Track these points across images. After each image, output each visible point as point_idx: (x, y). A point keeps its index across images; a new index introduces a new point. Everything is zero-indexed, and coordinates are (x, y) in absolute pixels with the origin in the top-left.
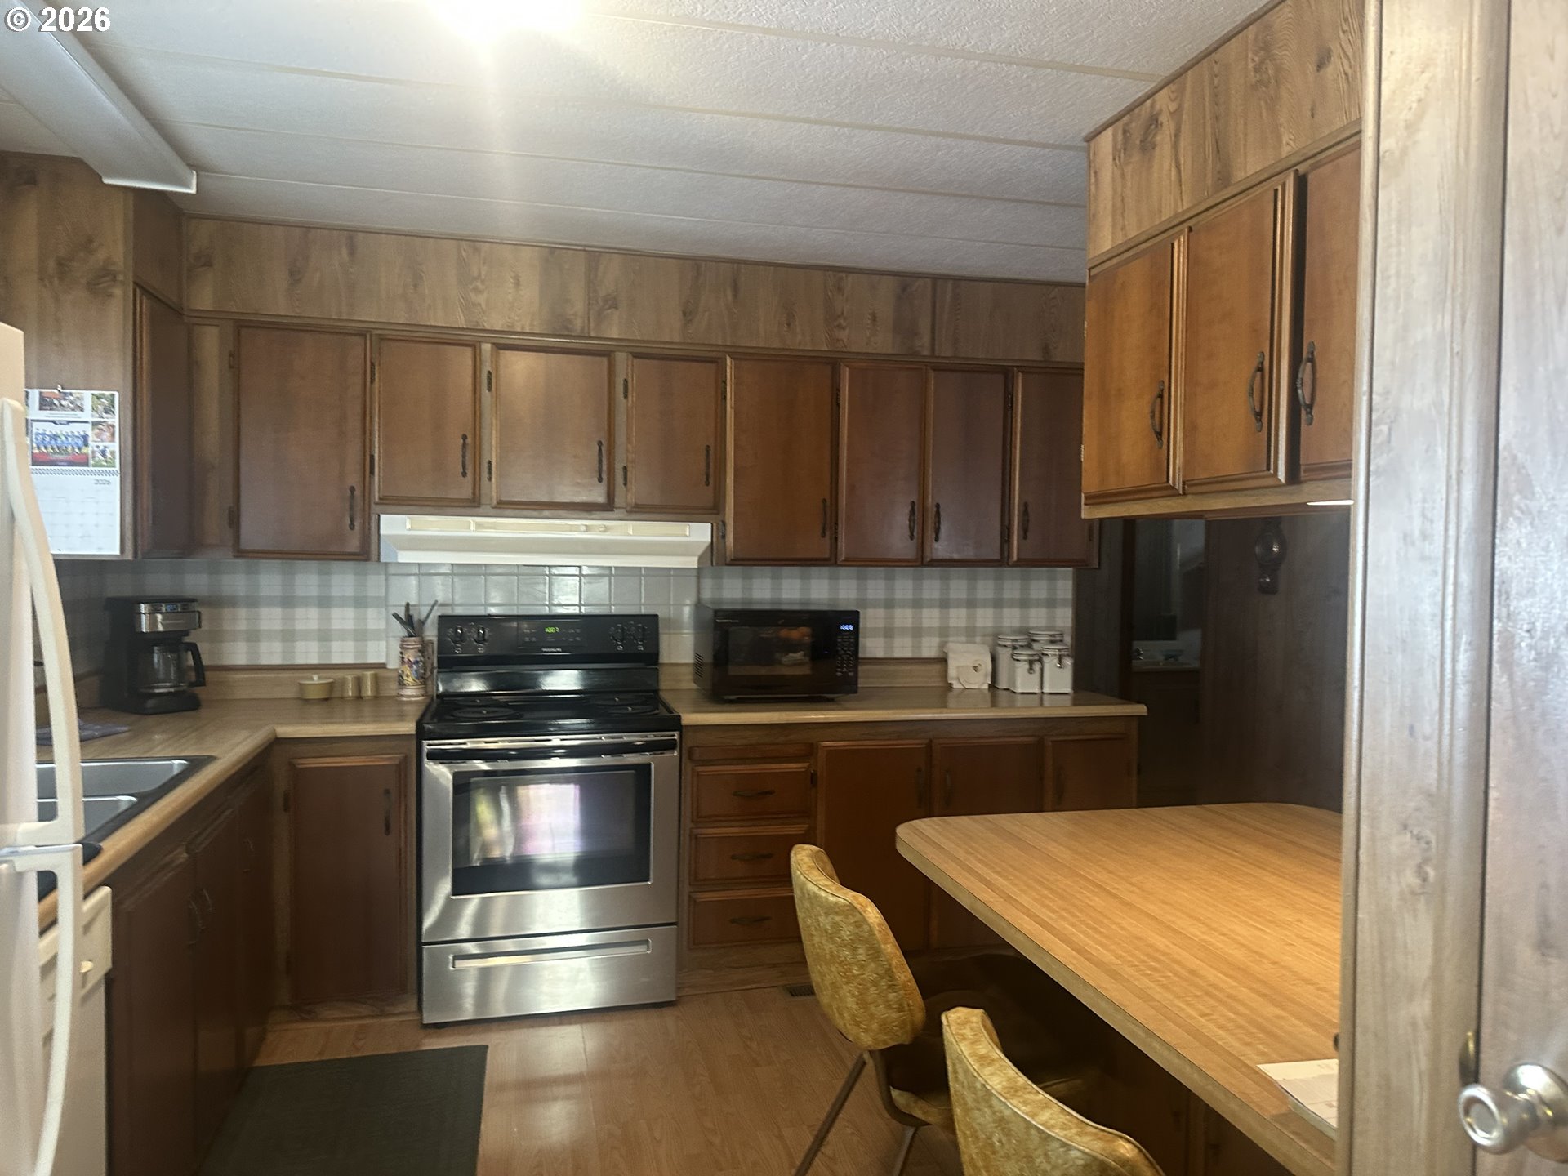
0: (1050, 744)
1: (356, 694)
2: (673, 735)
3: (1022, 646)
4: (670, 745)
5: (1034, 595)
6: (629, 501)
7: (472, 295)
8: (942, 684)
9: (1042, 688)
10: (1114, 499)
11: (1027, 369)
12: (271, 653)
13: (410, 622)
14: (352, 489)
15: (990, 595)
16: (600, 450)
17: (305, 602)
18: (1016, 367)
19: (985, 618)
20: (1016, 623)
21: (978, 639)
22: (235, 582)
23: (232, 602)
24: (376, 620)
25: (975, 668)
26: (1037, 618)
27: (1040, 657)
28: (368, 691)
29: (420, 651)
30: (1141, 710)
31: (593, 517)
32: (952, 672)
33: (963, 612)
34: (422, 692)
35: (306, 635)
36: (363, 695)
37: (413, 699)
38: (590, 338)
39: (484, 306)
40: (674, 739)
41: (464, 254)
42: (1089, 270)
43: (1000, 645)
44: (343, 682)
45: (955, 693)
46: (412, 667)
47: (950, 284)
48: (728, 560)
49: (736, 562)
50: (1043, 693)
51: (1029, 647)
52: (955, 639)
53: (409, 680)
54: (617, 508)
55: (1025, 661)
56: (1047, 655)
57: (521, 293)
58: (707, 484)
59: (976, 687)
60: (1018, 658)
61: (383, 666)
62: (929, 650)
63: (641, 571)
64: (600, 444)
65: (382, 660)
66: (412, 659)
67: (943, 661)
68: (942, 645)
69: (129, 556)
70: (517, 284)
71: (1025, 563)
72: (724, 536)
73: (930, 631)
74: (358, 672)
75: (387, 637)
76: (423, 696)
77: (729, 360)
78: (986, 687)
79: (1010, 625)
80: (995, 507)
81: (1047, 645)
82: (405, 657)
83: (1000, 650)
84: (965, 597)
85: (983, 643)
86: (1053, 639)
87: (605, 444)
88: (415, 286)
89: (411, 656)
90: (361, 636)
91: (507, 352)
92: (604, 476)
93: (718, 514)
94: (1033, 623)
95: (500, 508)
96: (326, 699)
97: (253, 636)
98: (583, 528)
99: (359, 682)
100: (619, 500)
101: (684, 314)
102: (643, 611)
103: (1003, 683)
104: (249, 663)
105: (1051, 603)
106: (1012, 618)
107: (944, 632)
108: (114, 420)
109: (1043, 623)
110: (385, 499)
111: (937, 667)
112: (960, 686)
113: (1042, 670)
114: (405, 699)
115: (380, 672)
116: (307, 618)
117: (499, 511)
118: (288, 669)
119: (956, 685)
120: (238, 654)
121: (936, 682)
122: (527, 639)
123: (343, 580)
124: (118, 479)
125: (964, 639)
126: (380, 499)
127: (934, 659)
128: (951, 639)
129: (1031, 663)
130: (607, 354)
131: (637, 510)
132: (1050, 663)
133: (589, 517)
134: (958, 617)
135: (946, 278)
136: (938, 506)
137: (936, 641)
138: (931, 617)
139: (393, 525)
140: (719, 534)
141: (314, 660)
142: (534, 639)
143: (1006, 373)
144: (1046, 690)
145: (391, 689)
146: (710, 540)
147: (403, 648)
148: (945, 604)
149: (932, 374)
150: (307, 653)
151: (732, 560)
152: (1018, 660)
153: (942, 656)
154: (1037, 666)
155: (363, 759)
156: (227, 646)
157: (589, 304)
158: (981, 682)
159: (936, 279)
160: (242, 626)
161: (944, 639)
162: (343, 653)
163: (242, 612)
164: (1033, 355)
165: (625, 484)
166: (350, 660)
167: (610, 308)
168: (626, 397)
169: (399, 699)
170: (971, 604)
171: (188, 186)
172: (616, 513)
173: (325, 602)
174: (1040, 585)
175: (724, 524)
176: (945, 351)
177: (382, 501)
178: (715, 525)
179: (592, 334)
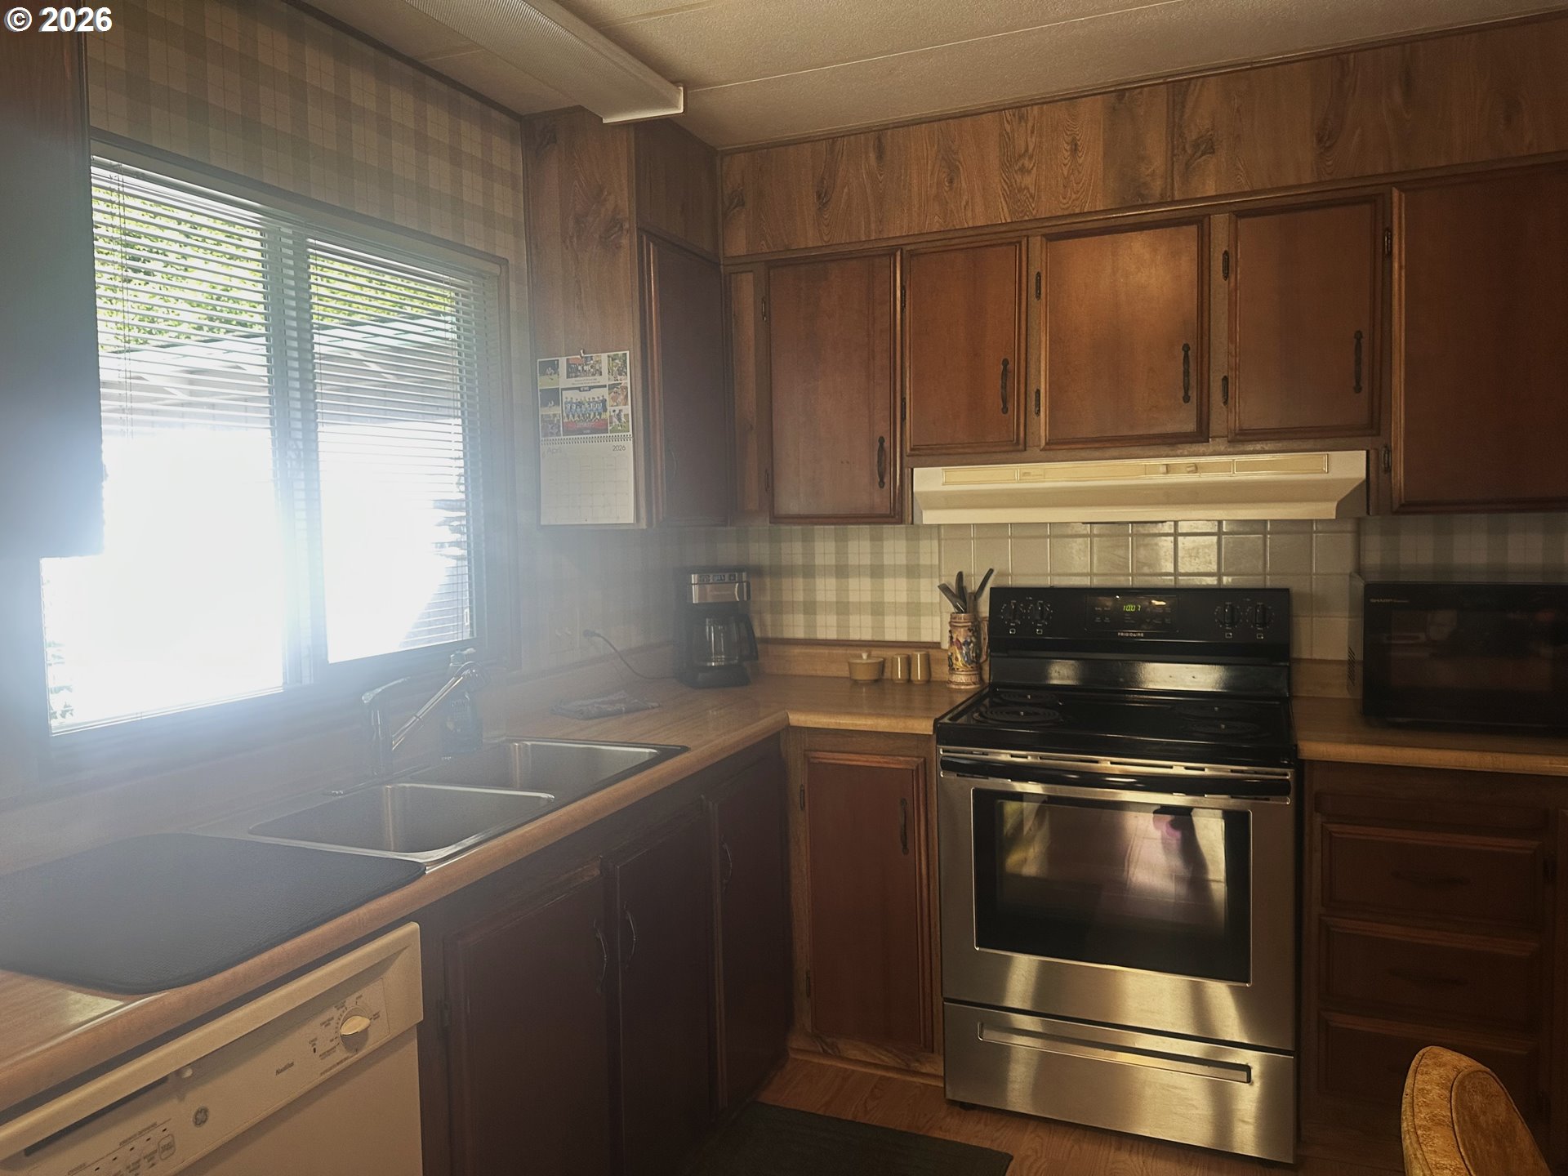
1: (906, 677)
2: (1286, 775)
4: (1280, 788)
6: (1232, 426)
7: (1018, 178)
12: (827, 628)
13: (960, 595)
14: (882, 440)
16: (1186, 357)
17: (859, 571)
22: (793, 551)
23: (791, 571)
24: (930, 593)
28: (918, 674)
29: (970, 630)
31: (1179, 452)
34: (974, 678)
35: (860, 608)
36: (913, 678)
37: (963, 687)
38: (1173, 202)
39: (1032, 190)
40: (1287, 780)
41: (1008, 127)
44: (894, 662)
46: (962, 649)
48: (1396, 506)
49: (1409, 507)
53: (960, 663)
54: (1214, 437)
57: (1080, 161)
58: (1358, 389)
61: (936, 645)
63: (1266, 527)
64: (1186, 348)
65: (937, 639)
66: (962, 640)
69: (643, 525)
70: (1075, 149)
72: (1388, 470)
74: (909, 652)
75: (941, 612)
76: (974, 684)
77: (1396, 193)
82: (955, 636)
87: (1193, 347)
88: (951, 181)
89: (961, 635)
90: (914, 609)
91: (1062, 242)
92: (1193, 394)
93: (1379, 434)
95: (1050, 450)
96: (876, 681)
97: (810, 608)
98: (1163, 469)
99: (909, 662)
100: (1217, 424)
101: (1320, 140)
102: (1269, 583)
104: (807, 637)
108: (626, 381)
110: (919, 449)
114: (954, 686)
115: (932, 652)
116: (860, 589)
117: (1050, 454)
118: (843, 645)
120: (796, 627)
122: (1098, 620)
123: (894, 547)
124: (631, 443)
126: (912, 449)
130: (1199, 220)
131: (1242, 438)
133: (1171, 453)
139: (928, 480)
140: (1378, 466)
141: (867, 636)
142: (1107, 620)
145: (941, 672)
146: (1363, 475)
147: (953, 626)
150: (861, 628)
151: (1402, 506)
155: (878, 758)
156: (788, 619)
157: (1173, 155)
160: (800, 597)
162: (896, 630)
163: (800, 582)
165: (1226, 403)
166: (903, 637)
167: (1203, 154)
168: (1226, 276)
169: (948, 686)
171: (676, 107)
172: (1212, 445)
173: (877, 572)
175: (1389, 450)
177: (913, 452)
178: (1372, 452)
179: (1177, 197)
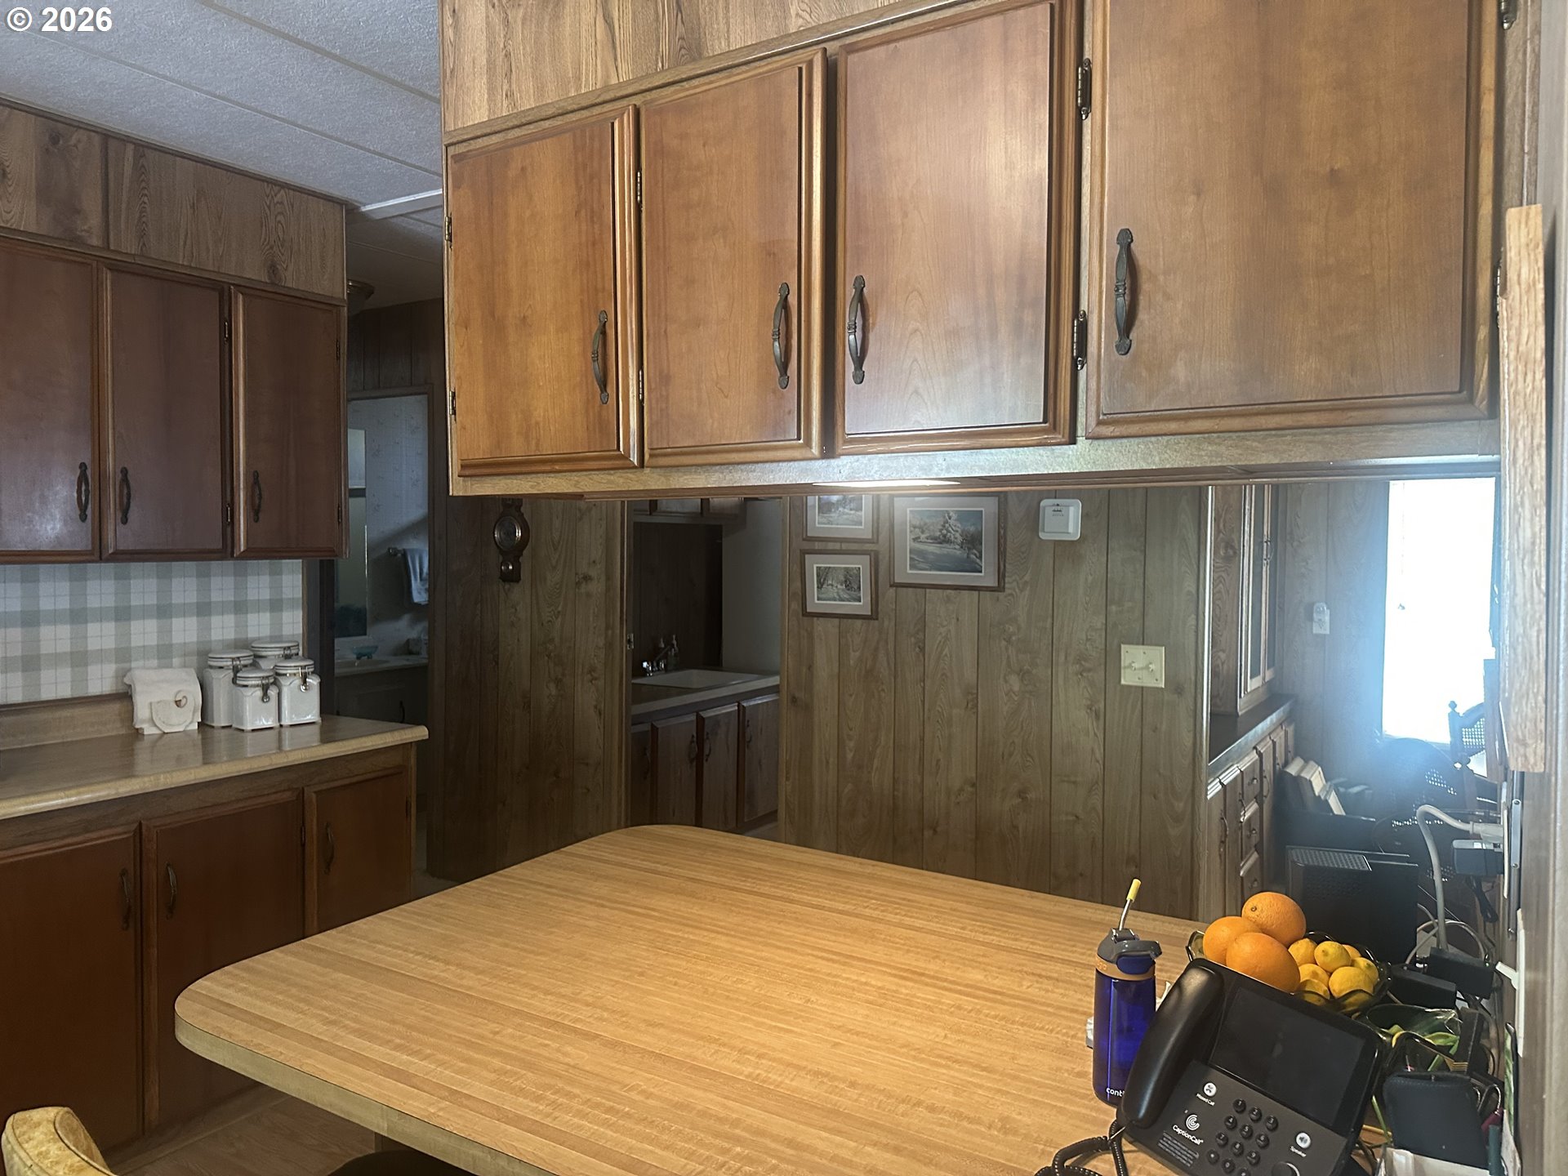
0: (314, 796)
3: (245, 666)
5: (252, 595)
8: (123, 732)
9: (280, 719)
10: (524, 469)
11: (250, 290)
15: (192, 598)
18: (233, 284)
19: (185, 630)
20: (230, 635)
21: (176, 661)
25: (178, 703)
26: (258, 625)
27: (275, 679)
30: (421, 733)
32: (142, 712)
33: (152, 625)
42: (447, 147)
43: (211, 667)
45: (146, 743)
47: (130, 148)
50: (281, 726)
51: (255, 665)
52: (141, 663)
55: (258, 686)
56: (285, 675)
59: (181, 730)
60: (245, 683)
62: (100, 681)
67: (124, 696)
68: (122, 674)
71: (255, 553)
73: (101, 656)
78: (196, 726)
79: (221, 638)
80: (213, 477)
81: (281, 662)
83: (214, 674)
84: (155, 602)
85: (184, 666)
86: (288, 652)
94: (252, 634)
103: (220, 719)
105: (276, 605)
106: (223, 628)
107: (123, 655)
109: (266, 632)
111: (116, 707)
112: (155, 731)
113: (279, 695)
119: (149, 730)
121: (115, 729)
125: (155, 662)
127: (110, 695)
128: (134, 665)
129: (265, 688)
132: (290, 686)
134: (144, 632)
135: (125, 140)
136: (125, 472)
137: (110, 669)
138: (101, 635)
143: (222, 292)
144: (286, 721)
148: (123, 614)
149: (108, 277)
152: (246, 686)
153: (121, 689)
154: (273, 692)
158: (186, 721)
159: (108, 137)
161: (126, 665)
164: (254, 272)
170: (164, 611)
174: (260, 582)
176: (127, 244)
